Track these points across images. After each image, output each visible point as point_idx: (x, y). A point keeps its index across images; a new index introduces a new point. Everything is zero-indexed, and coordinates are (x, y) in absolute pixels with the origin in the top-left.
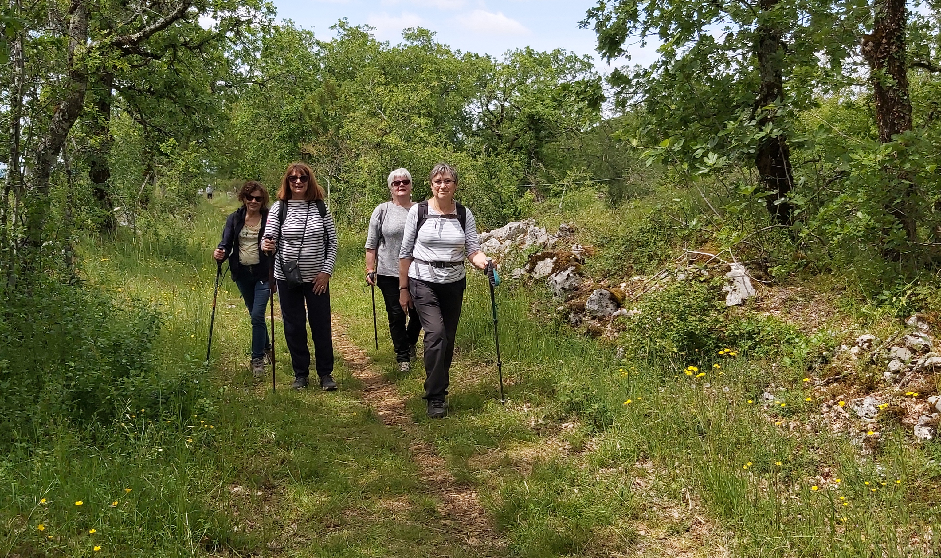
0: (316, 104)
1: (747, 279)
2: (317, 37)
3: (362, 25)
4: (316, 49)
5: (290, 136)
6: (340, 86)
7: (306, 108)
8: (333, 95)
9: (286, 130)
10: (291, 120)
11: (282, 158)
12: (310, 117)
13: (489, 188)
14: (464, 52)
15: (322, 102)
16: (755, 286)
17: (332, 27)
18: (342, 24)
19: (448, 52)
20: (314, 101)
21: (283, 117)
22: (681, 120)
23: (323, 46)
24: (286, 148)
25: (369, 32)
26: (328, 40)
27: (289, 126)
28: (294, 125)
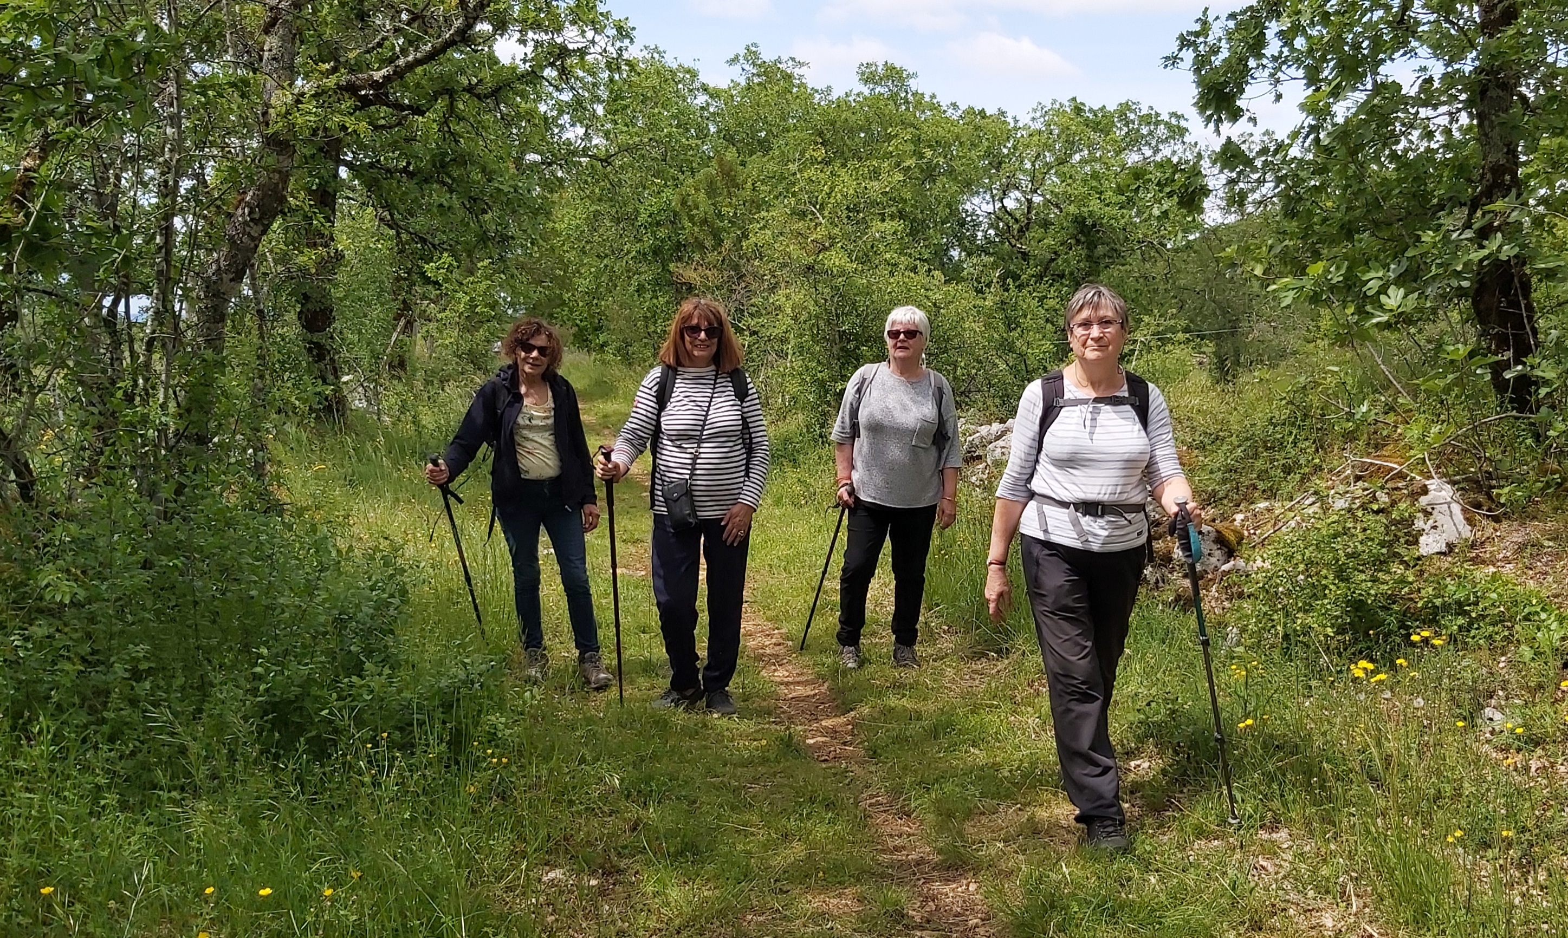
0: (702, 196)
1: (1456, 508)
2: (703, 78)
3: (784, 58)
4: (702, 99)
5: (656, 252)
6: (743, 164)
7: (684, 203)
8: (730, 178)
9: (648, 241)
10: (658, 224)
11: (640, 290)
12: (691, 218)
13: (1006, 347)
14: (963, 107)
15: (712, 191)
16: (1470, 521)
17: (731, 62)
18: (752, 54)
19: (935, 107)
20: (697, 190)
21: (643, 217)
22: (1342, 227)
23: (715, 95)
24: (647, 273)
25: (797, 71)
26: (724, 84)
27: (654, 233)
28: (662, 233)
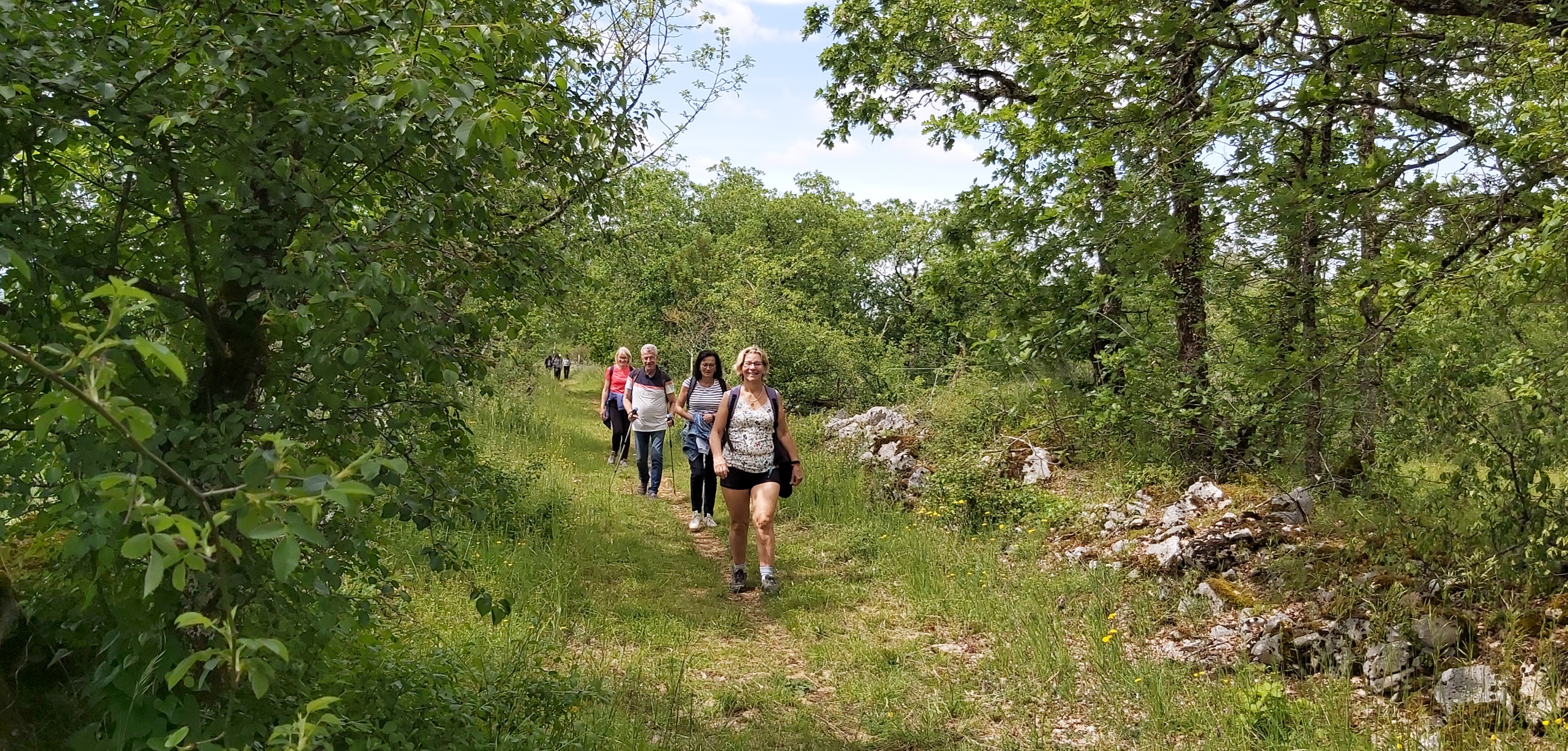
0: (685, 263)
1: (1045, 463)
2: (692, 178)
3: (747, 168)
4: (690, 192)
5: (653, 298)
6: (715, 240)
7: (673, 266)
8: (705, 250)
9: (649, 290)
10: (656, 279)
11: (642, 322)
12: (677, 277)
14: (874, 202)
15: (692, 259)
16: (1051, 468)
17: (711, 169)
18: (725, 166)
19: (852, 203)
20: (682, 258)
21: (645, 274)
23: (698, 189)
24: (646, 312)
25: (758, 177)
26: (705, 183)
27: (652, 285)
28: (658, 286)
